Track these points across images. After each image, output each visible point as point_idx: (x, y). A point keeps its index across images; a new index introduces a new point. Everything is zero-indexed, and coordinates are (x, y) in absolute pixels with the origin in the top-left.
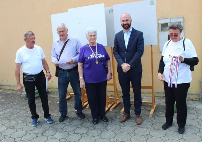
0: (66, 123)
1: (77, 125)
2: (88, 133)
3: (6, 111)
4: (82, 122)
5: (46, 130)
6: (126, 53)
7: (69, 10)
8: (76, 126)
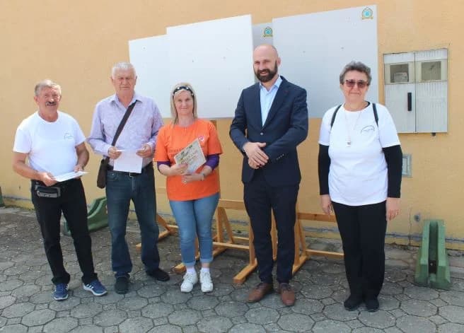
0: (150, 298)
1: (176, 304)
2: (199, 326)
3: (19, 260)
4: (189, 297)
5: (103, 311)
6: (262, 134)
7: (169, 29)
8: (173, 305)
